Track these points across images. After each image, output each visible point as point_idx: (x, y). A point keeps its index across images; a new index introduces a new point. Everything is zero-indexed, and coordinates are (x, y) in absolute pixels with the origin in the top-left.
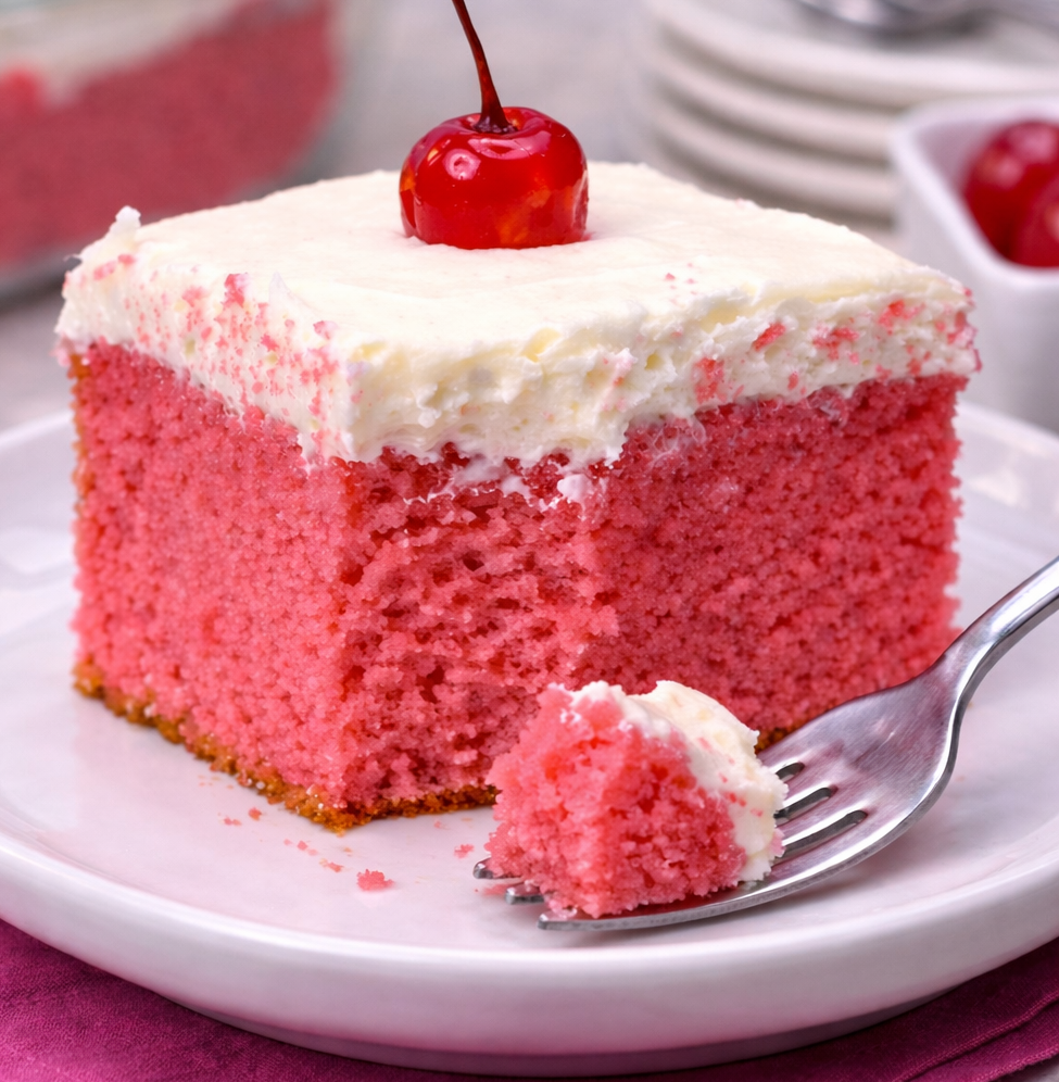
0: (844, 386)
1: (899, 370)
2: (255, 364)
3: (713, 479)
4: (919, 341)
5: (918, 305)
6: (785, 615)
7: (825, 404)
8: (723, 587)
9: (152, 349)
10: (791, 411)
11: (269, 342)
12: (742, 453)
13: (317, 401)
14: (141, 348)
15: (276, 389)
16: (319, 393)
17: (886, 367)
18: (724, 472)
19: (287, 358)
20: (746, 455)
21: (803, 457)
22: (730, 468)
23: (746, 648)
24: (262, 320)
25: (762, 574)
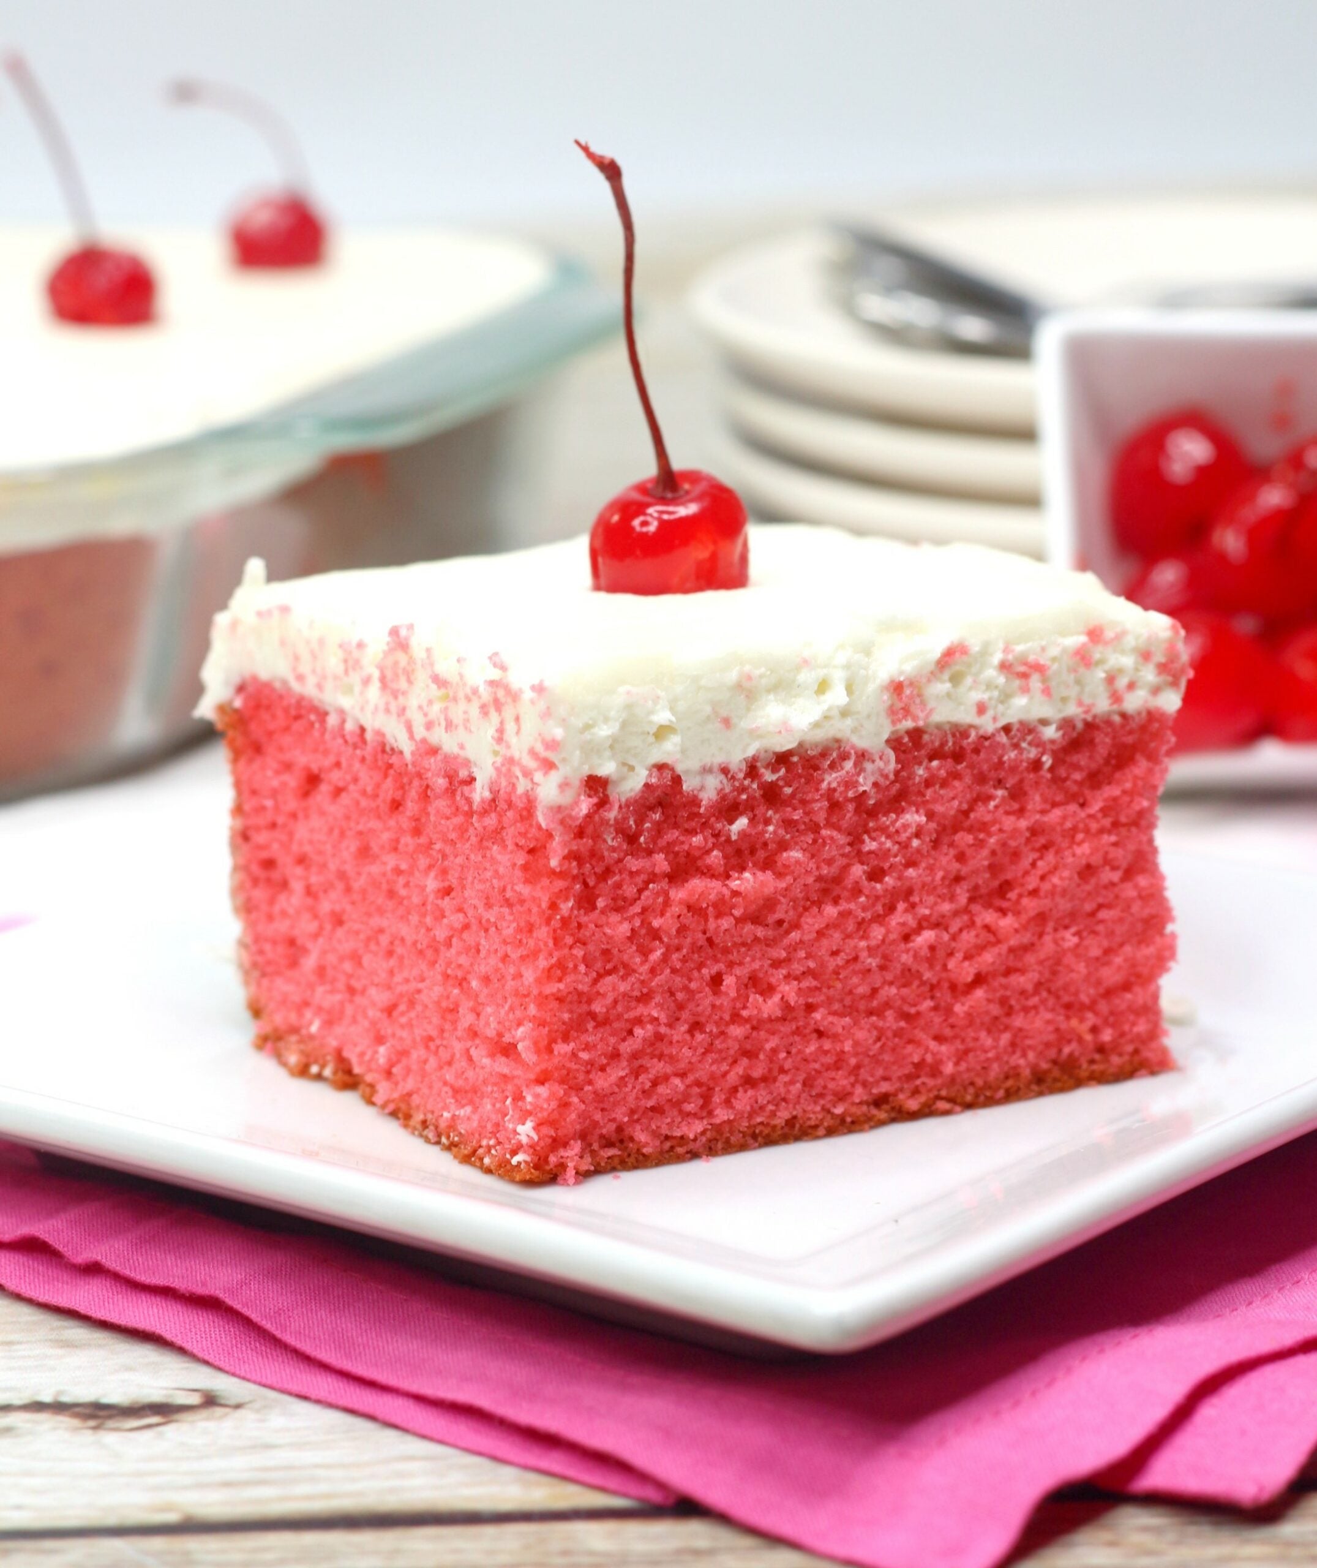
0: (1044, 722)
1: (1102, 705)
2: (425, 704)
3: (900, 810)
4: (1121, 671)
5: (1118, 630)
6: (983, 973)
7: (1024, 740)
8: (913, 938)
9: (308, 689)
10: (987, 743)
11: (439, 681)
12: (933, 785)
13: (501, 731)
14: (296, 687)
15: (449, 726)
16: (502, 723)
17: (1087, 701)
18: (911, 803)
19: (461, 695)
20: (937, 787)
21: (1003, 797)
22: (919, 799)
23: (943, 1004)
24: (430, 662)
25: (954, 927)
